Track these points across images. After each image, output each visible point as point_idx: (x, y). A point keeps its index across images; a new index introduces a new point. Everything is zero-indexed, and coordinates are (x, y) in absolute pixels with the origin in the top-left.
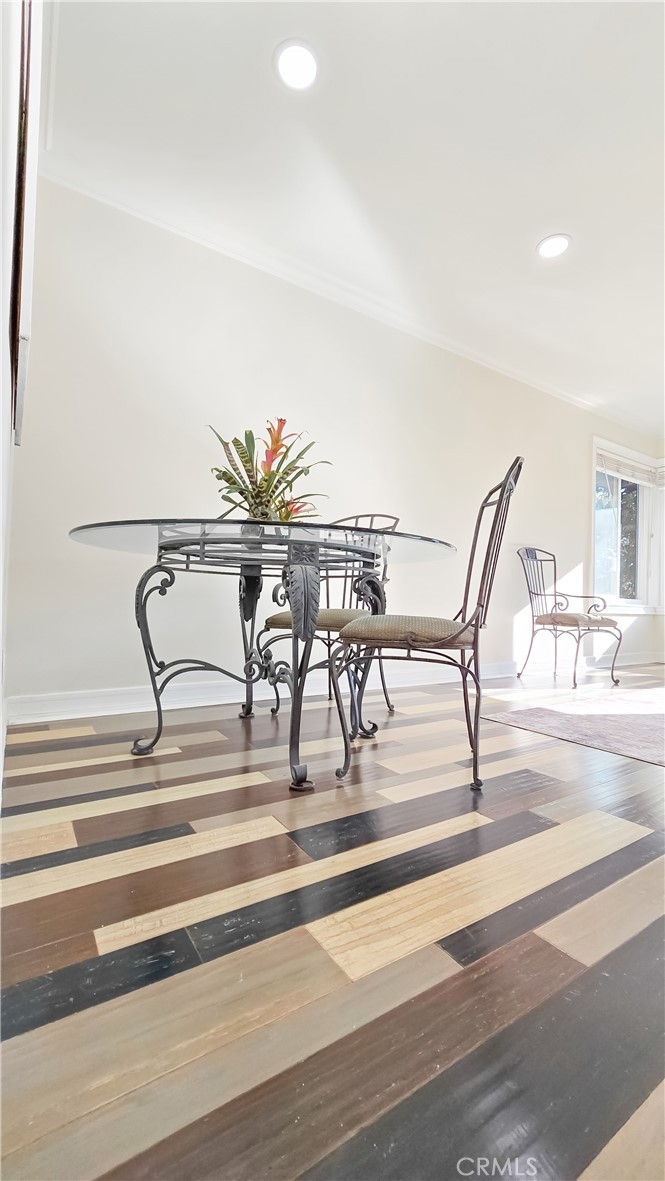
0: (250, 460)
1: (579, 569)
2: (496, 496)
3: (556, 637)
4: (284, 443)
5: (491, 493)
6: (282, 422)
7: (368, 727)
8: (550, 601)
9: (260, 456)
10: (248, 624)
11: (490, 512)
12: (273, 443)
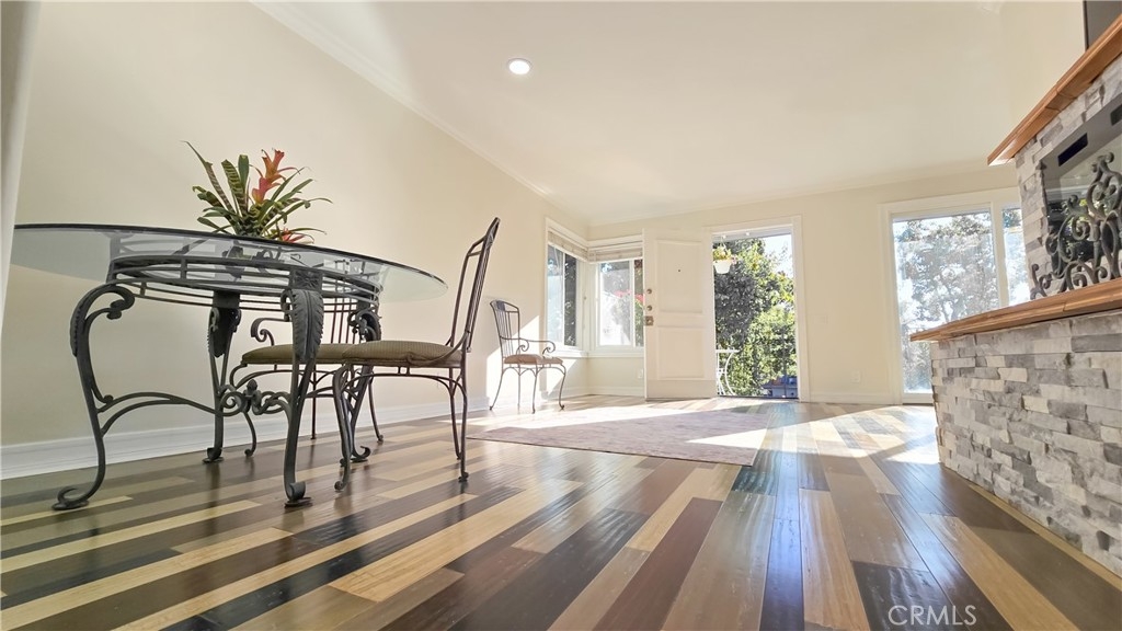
0: (242, 185)
1: (536, 321)
2: (479, 248)
3: (519, 375)
4: (281, 173)
5: (474, 246)
6: (279, 155)
7: (361, 452)
8: (515, 344)
9: (253, 182)
10: (219, 361)
11: (474, 261)
12: (268, 172)
